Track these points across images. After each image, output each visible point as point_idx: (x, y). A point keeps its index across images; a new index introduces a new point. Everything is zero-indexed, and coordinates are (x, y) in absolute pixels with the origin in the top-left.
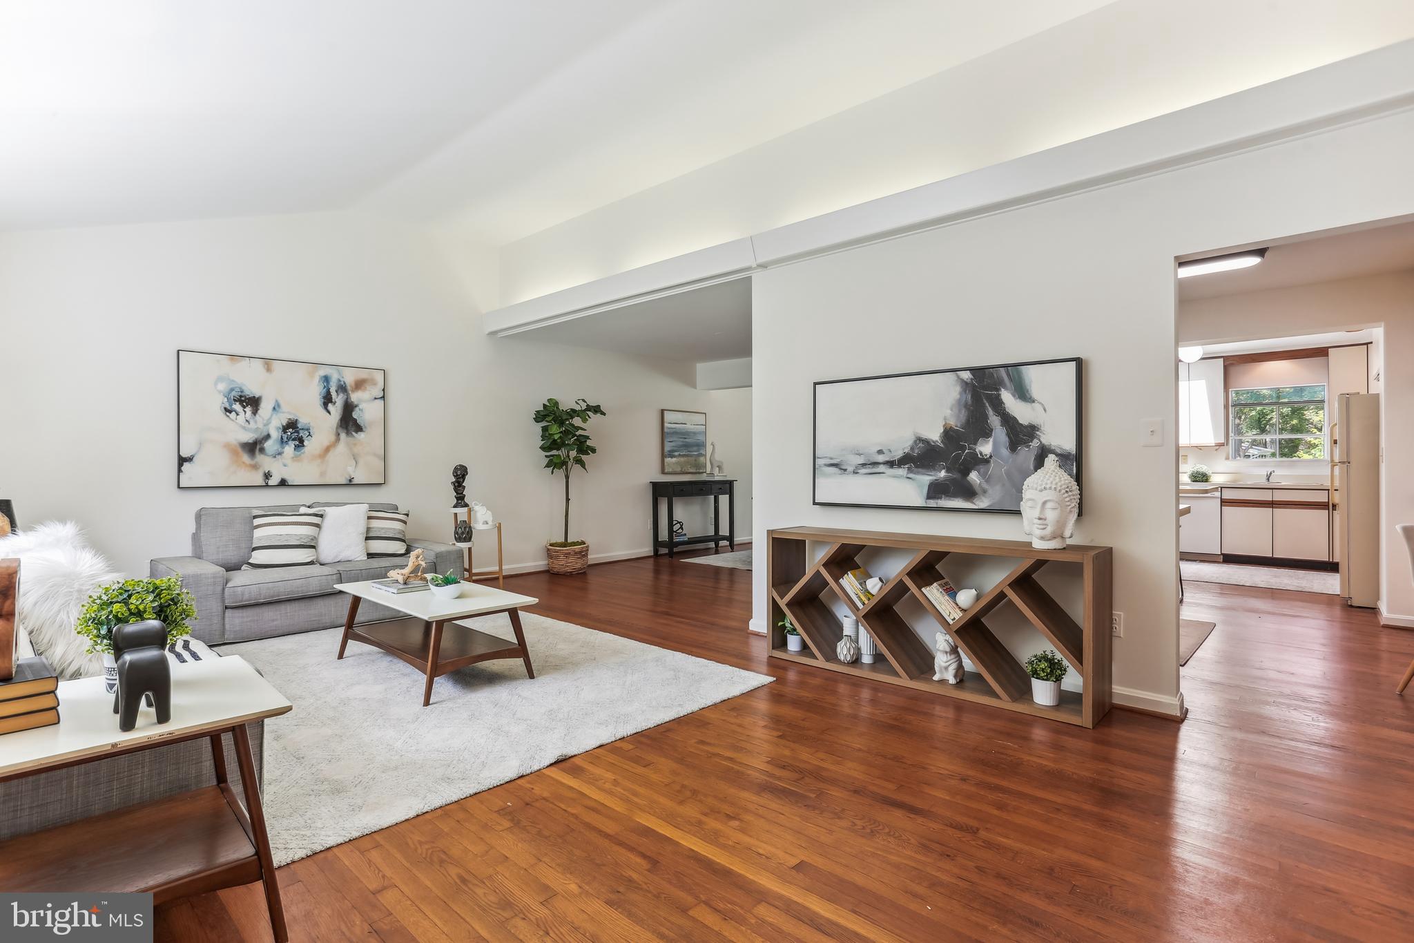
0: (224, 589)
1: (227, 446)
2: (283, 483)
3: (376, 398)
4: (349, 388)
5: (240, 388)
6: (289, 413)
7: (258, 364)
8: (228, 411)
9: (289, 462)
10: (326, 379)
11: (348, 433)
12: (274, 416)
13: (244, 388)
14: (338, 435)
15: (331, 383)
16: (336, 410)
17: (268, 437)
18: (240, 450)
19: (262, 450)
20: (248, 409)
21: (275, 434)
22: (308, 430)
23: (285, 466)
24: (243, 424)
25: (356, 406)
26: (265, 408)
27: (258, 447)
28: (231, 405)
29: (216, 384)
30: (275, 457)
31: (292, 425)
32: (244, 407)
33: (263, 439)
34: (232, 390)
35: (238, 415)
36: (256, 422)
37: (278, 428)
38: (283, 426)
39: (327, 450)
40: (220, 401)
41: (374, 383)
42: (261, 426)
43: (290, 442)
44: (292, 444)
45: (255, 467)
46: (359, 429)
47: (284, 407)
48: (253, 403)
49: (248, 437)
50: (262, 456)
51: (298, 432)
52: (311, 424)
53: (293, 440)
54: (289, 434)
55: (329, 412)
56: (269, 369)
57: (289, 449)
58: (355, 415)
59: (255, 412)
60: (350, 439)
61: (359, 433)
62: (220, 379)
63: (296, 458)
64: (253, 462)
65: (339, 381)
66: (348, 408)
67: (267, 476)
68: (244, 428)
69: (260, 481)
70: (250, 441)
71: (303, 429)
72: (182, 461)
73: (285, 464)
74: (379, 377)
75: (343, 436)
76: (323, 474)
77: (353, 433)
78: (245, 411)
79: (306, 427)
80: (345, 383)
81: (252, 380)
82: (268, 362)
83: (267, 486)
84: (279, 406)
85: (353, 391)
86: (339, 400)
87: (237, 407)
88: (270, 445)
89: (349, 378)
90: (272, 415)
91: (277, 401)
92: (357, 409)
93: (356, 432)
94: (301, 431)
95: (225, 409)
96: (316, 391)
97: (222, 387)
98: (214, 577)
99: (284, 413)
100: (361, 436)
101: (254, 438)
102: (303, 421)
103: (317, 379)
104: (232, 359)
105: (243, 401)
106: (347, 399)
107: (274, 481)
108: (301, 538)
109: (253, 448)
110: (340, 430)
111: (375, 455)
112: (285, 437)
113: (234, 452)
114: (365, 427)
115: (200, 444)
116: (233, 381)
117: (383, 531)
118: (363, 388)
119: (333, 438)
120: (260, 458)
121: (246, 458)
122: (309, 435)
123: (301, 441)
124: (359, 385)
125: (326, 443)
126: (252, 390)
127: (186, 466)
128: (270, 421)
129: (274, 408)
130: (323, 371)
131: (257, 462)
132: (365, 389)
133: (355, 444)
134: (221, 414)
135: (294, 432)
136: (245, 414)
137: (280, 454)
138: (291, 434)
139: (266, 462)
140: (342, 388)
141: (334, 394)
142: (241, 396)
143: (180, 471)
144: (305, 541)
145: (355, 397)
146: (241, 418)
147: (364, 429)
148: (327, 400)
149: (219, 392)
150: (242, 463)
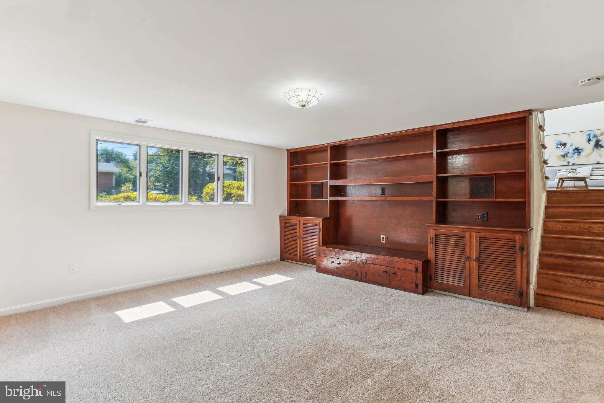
1: (557, 156)
2: (573, 164)
4: (598, 136)
6: (575, 146)
7: (566, 135)
9: (575, 158)
10: (589, 135)
11: (597, 148)
12: (571, 147)
13: (561, 141)
14: (593, 150)
15: (591, 135)
16: (593, 143)
17: (569, 153)
18: (560, 157)
19: (567, 156)
20: (563, 147)
21: (571, 152)
23: (574, 160)
25: (601, 140)
26: (568, 145)
27: (566, 156)
28: (558, 146)
30: (571, 158)
31: (577, 149)
33: (567, 153)
34: (558, 143)
36: (565, 149)
37: (572, 150)
38: (574, 150)
39: (589, 154)
40: (555, 146)
44: (577, 154)
45: (565, 161)
47: (574, 144)
48: (565, 145)
49: (563, 153)
52: (583, 148)
55: (590, 144)
56: (569, 136)
57: (575, 155)
58: (600, 143)
59: (565, 147)
60: (598, 150)
61: (602, 148)
62: (555, 141)
63: (578, 157)
64: (564, 159)
65: (594, 134)
66: (598, 141)
67: (569, 163)
68: (561, 151)
69: (566, 164)
70: (563, 154)
75: (595, 150)
76: (587, 161)
77: (600, 148)
79: (581, 149)
80: (596, 135)
81: (564, 139)
82: (569, 134)
83: (568, 165)
86: (594, 140)
87: (560, 146)
88: (569, 155)
89: (598, 133)
91: (571, 143)
95: (556, 148)
96: (585, 138)
97: (556, 142)
102: (580, 147)
103: (586, 135)
104: (559, 135)
106: (597, 139)
109: (564, 156)
110: (594, 148)
112: (574, 152)
113: (559, 157)
115: (550, 156)
116: (558, 140)
119: (591, 151)
120: (566, 158)
121: (562, 159)
122: (583, 151)
123: (580, 153)
124: (602, 134)
125: (589, 152)
126: (564, 141)
128: (569, 149)
129: (571, 145)
130: (588, 133)
133: (600, 151)
134: (555, 149)
135: (577, 151)
139: (568, 159)
141: (592, 138)
142: (561, 144)
145: (600, 138)
146: (561, 149)
148: (589, 140)
149: (555, 143)
150: (561, 160)
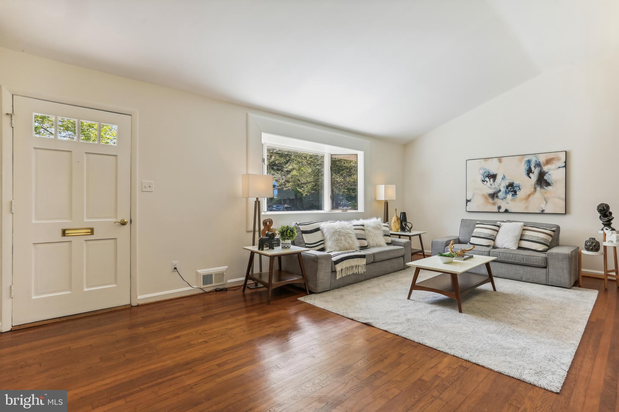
0: (444, 248)
1: (483, 195)
2: (506, 211)
3: (559, 167)
4: (542, 164)
5: (488, 171)
6: (509, 180)
7: (496, 160)
8: (483, 181)
9: (509, 201)
10: (529, 162)
11: (541, 187)
12: (502, 181)
13: (490, 171)
14: (535, 188)
15: (531, 163)
16: (534, 177)
17: (500, 191)
18: (488, 196)
19: (497, 197)
20: (492, 180)
21: (503, 189)
22: (519, 187)
23: (507, 203)
24: (489, 186)
25: (546, 173)
26: (499, 178)
27: (495, 195)
28: (484, 179)
29: (479, 171)
30: (503, 200)
31: (511, 185)
32: (490, 179)
33: (497, 192)
34: (485, 172)
35: (487, 182)
36: (494, 185)
37: (504, 187)
38: (506, 186)
39: (529, 196)
40: (480, 177)
41: (559, 159)
42: (496, 186)
43: (510, 193)
44: (511, 194)
45: (494, 204)
46: (548, 184)
47: (507, 177)
48: (493, 177)
49: (491, 191)
50: (497, 199)
51: (514, 188)
52: (520, 184)
53: (511, 192)
54: (509, 189)
55: (530, 178)
56: (500, 161)
57: (509, 196)
58: (545, 178)
59: (494, 181)
60: (543, 190)
61: (548, 187)
62: (481, 169)
63: (513, 200)
64: (493, 202)
65: (536, 161)
66: (542, 174)
67: (499, 208)
68: (490, 188)
69: (496, 210)
70: (492, 193)
71: (516, 187)
72: (468, 201)
73: (508, 203)
74: (563, 156)
75: (538, 189)
76: (526, 208)
77: (545, 187)
78: (490, 181)
79: (518, 185)
80: (539, 162)
81: (493, 167)
82: (500, 159)
83: (499, 212)
84: (505, 177)
85: (544, 165)
86: (536, 171)
87: (487, 179)
88: (501, 195)
89: (542, 159)
90: (501, 181)
91: (504, 175)
92: (547, 174)
93: (547, 186)
94: (515, 188)
95: (482, 180)
96: (523, 168)
97: (482, 172)
98: (442, 243)
99: (507, 180)
100: (550, 188)
101: (493, 192)
102: (516, 183)
103: (524, 162)
104: (485, 160)
105: (489, 177)
106: (541, 170)
107: (502, 210)
108: (485, 234)
109: (494, 196)
110: (537, 186)
111: (559, 198)
112: (507, 190)
113: (486, 198)
114: (552, 184)
115: (473, 195)
116: (485, 169)
117: (531, 237)
118: (551, 163)
119: (532, 190)
120: (496, 200)
121: (490, 200)
122: (520, 189)
123: (515, 192)
124: (548, 162)
125: (529, 193)
126: (493, 171)
127: (469, 203)
128: (501, 184)
129: (502, 178)
130: (527, 158)
131: (495, 202)
132: (552, 163)
133: (546, 193)
134: (481, 182)
135: (512, 188)
136: (490, 182)
137: (505, 198)
138: (510, 189)
139: (499, 202)
140: (538, 165)
141: (533, 169)
142: (488, 175)
143: (466, 205)
144: (487, 236)
145: (545, 169)
146: (489, 184)
147: (551, 185)
148: (529, 171)
149: (480, 174)
150: (489, 202)
